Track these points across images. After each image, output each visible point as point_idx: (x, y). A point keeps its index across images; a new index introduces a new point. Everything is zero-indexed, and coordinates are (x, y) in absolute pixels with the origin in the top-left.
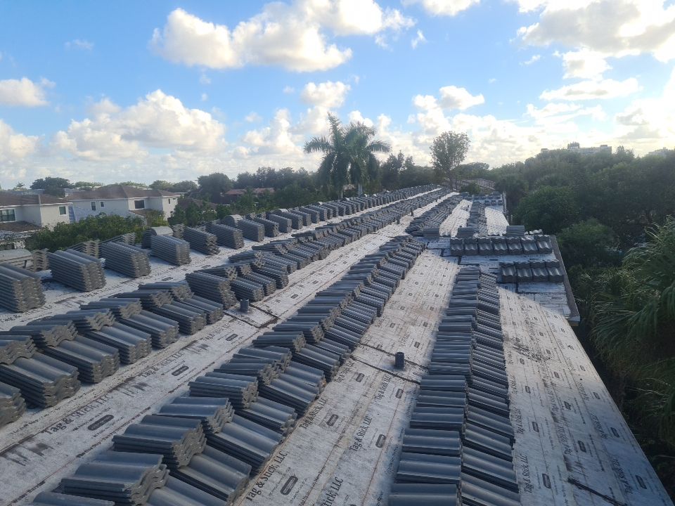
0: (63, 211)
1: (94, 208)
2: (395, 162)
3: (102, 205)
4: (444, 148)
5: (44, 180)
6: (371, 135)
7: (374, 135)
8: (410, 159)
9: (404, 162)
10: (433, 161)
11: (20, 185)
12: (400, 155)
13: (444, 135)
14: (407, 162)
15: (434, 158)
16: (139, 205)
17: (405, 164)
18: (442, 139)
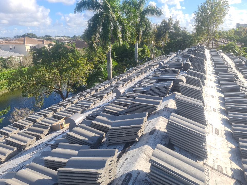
8: (177, 23)
9: (173, 25)
12: (170, 20)
14: (174, 25)
17: (173, 27)
18: (206, 6)
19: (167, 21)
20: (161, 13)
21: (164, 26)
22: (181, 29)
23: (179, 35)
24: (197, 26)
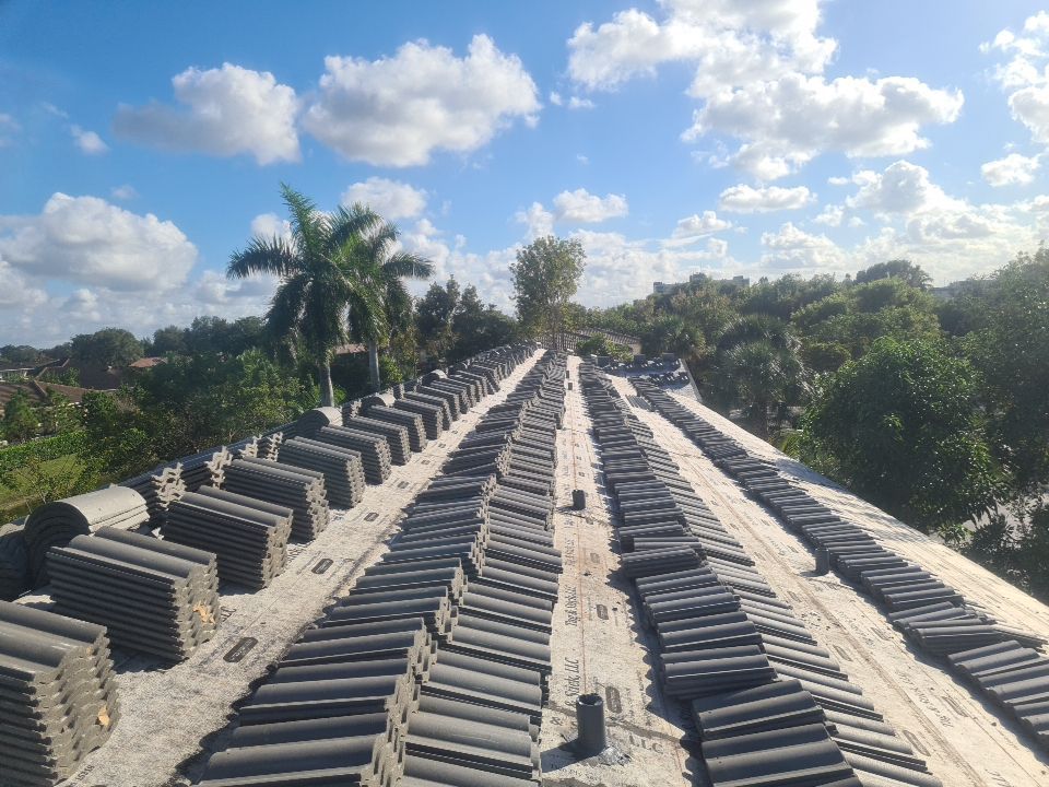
2: (440, 299)
4: (537, 270)
6: (389, 241)
7: (394, 239)
8: (470, 292)
9: (460, 298)
10: (517, 294)
12: (452, 285)
13: (539, 244)
14: (464, 297)
15: (518, 288)
17: (462, 302)
18: (535, 252)
19: (445, 289)
20: (428, 271)
21: (439, 300)
22: (485, 309)
23: (480, 323)
24: (521, 300)
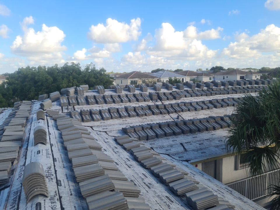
0: (210, 79)
1: (224, 78)
3: (227, 77)
5: (215, 67)
11: (207, 69)
16: (242, 78)
